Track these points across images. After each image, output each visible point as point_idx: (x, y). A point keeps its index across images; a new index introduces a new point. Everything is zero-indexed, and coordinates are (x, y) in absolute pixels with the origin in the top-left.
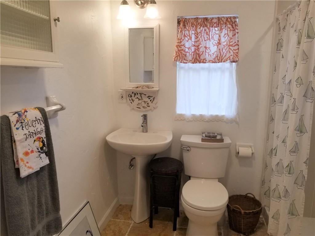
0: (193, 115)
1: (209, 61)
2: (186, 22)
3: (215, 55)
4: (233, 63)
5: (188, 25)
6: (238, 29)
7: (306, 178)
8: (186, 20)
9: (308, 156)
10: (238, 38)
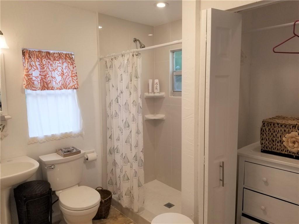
0: (46, 136)
1: (57, 89)
2: (30, 54)
3: (60, 84)
4: (74, 90)
5: (32, 56)
6: (75, 64)
7: (143, 161)
8: (30, 52)
9: (143, 147)
10: (76, 71)
